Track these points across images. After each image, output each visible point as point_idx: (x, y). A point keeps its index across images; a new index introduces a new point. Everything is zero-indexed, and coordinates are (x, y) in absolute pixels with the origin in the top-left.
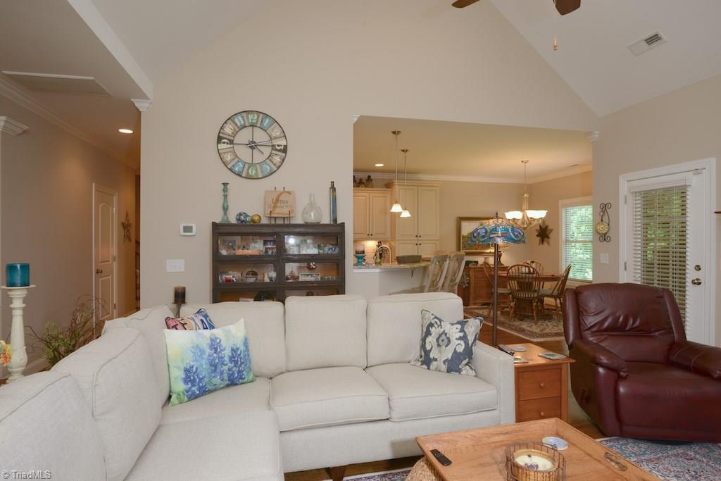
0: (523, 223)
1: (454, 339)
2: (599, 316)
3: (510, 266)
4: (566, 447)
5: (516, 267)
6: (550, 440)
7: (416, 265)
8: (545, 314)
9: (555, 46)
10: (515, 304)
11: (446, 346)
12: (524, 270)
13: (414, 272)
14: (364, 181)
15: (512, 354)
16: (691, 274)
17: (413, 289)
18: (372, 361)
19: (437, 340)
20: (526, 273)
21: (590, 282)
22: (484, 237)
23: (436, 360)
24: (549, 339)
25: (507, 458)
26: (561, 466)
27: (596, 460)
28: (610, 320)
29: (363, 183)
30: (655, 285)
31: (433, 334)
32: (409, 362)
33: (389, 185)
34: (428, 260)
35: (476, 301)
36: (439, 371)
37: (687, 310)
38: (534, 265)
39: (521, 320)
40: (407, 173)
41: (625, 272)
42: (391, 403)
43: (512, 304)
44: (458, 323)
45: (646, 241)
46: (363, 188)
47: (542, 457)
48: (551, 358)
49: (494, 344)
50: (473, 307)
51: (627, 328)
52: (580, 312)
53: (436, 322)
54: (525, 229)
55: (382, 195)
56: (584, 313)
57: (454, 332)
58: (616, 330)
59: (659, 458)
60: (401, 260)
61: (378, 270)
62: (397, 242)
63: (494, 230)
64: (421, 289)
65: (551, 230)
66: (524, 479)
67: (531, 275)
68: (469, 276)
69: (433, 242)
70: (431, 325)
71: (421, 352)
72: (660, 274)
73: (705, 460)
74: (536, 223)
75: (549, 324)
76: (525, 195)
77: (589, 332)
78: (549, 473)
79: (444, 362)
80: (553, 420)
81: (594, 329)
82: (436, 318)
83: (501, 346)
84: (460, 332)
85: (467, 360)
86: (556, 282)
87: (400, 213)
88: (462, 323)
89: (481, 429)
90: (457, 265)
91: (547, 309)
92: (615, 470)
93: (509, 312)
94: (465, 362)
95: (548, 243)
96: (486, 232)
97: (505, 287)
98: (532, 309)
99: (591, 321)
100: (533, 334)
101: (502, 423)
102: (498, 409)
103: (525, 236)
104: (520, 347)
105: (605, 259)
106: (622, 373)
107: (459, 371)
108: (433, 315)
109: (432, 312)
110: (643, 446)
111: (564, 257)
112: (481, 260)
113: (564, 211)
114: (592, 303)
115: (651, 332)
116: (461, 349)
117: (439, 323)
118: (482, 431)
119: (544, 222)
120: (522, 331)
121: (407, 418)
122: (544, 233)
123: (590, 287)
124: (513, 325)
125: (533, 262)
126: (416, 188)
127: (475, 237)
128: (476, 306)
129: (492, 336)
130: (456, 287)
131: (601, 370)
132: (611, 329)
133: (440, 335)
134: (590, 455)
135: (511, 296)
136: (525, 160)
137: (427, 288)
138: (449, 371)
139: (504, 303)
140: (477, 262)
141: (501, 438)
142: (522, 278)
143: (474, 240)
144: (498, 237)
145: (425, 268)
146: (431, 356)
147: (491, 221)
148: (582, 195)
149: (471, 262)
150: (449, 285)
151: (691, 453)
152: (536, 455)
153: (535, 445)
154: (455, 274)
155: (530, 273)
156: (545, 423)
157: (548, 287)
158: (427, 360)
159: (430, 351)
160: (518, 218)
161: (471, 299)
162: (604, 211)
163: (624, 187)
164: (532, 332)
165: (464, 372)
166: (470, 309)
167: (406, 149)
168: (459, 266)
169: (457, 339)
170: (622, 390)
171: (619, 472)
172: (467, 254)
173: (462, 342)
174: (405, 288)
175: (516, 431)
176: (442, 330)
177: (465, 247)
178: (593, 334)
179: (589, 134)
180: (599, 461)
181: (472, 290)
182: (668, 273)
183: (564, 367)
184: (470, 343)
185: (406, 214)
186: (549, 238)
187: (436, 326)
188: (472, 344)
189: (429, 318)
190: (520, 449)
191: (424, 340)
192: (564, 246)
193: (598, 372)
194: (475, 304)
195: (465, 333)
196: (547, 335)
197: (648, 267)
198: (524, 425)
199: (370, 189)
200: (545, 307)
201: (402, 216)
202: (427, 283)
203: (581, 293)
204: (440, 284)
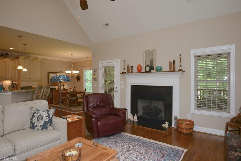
0: (71, 75)
1: (44, 117)
2: (93, 103)
3: (67, 89)
4: (82, 145)
5: (69, 89)
6: (77, 144)
7: (30, 90)
8: (78, 104)
9: (79, 19)
10: (69, 102)
11: (41, 120)
12: (72, 90)
13: (28, 93)
14: (4, 55)
15: (66, 119)
16: (115, 90)
17: (28, 100)
18: (5, 132)
19: (37, 118)
20: (72, 91)
21: (91, 93)
22: (56, 79)
23: (37, 126)
24: (80, 112)
25: (63, 155)
26: (80, 152)
27: (90, 146)
28: (96, 104)
29: (4, 56)
30: (108, 93)
31: (36, 116)
32: (25, 129)
33: (17, 58)
34: (35, 88)
35: (56, 102)
36: (39, 130)
37: (115, 99)
38: (75, 89)
39: (71, 107)
40: (26, 53)
41: (100, 90)
42: (15, 148)
43: (68, 102)
44: (46, 111)
45: (106, 81)
46: (4, 58)
47: (74, 151)
48: (79, 118)
49: (60, 117)
50: (54, 104)
51: (100, 106)
52: (88, 103)
53: (37, 112)
54: (72, 77)
55: (13, 61)
56: (89, 103)
57: (44, 114)
58: (98, 107)
59: (108, 141)
60: (22, 88)
61: (10, 93)
62: (21, 81)
63: (60, 77)
64: (32, 99)
65: (81, 77)
66: (68, 160)
67: (74, 92)
68: (52, 93)
69: (38, 81)
70: (35, 113)
71: (30, 124)
72: (109, 90)
73: (118, 138)
74: (76, 75)
75: (80, 107)
76: (72, 66)
77: (90, 108)
78: (76, 155)
79: (40, 126)
80: (78, 138)
81: (92, 107)
82: (37, 110)
83: (63, 117)
84: (47, 114)
85: (50, 124)
86: (82, 94)
87: (22, 69)
88: (48, 111)
89: (54, 147)
90: (47, 89)
91: (79, 103)
92: (96, 148)
93: (67, 105)
94: (49, 125)
95: (80, 82)
96: (57, 78)
97: (66, 96)
98: (75, 103)
99: (91, 105)
100: (75, 111)
101: (63, 143)
102: (61, 139)
103: (71, 79)
104: (69, 116)
105: (95, 86)
106: (99, 119)
107: (47, 128)
108: (35, 109)
109: (35, 108)
110: (104, 138)
111: (84, 86)
112: (57, 87)
113: (84, 72)
114: (91, 99)
115: (106, 106)
116: (47, 120)
117: (38, 112)
118: (54, 148)
119: (78, 75)
120: (71, 110)
121: (23, 152)
122: (78, 78)
123: (91, 94)
124: (68, 109)
125: (75, 88)
126: (30, 60)
127: (53, 79)
128: (56, 104)
129: (59, 114)
130: (47, 98)
131: (93, 119)
132: (96, 106)
133: (39, 116)
134: (89, 146)
135: (67, 99)
136: (72, 54)
137: (34, 99)
138: (42, 129)
139: (65, 102)
140: (56, 88)
141: (62, 148)
142: (71, 93)
143: (52, 80)
144: (61, 79)
145: (34, 91)
146: (35, 125)
147: (59, 74)
148: (89, 67)
149: (53, 88)
150: (44, 97)
151: (115, 137)
152: (73, 151)
153: (73, 147)
154: (46, 93)
155: (74, 91)
156: (76, 140)
157: (79, 95)
158: (33, 127)
159: (34, 123)
160: (70, 73)
161: (53, 101)
162: (95, 72)
163: (100, 65)
164: (74, 110)
165: (48, 128)
166: (53, 105)
167: (25, 44)
168: (48, 90)
169: (46, 117)
170: (99, 124)
171: (97, 148)
172: (51, 85)
173: (48, 118)
174: (25, 99)
175: (66, 145)
176: (39, 114)
177: (51, 83)
178: (92, 109)
179: (91, 48)
180: (91, 147)
181: (54, 98)
182: (110, 89)
183: (83, 120)
184: (51, 117)
185: (25, 70)
186: (80, 80)
187: (37, 113)
188: (52, 117)
189: (34, 110)
190: (67, 150)
191: (32, 119)
192: (84, 82)
193: (92, 120)
194: (55, 103)
195: (49, 114)
196: (79, 111)
197: (106, 88)
198: (70, 141)
199: (7, 58)
200: (79, 102)
201: (23, 71)
202: (35, 97)
203: (88, 97)
204: (40, 97)
